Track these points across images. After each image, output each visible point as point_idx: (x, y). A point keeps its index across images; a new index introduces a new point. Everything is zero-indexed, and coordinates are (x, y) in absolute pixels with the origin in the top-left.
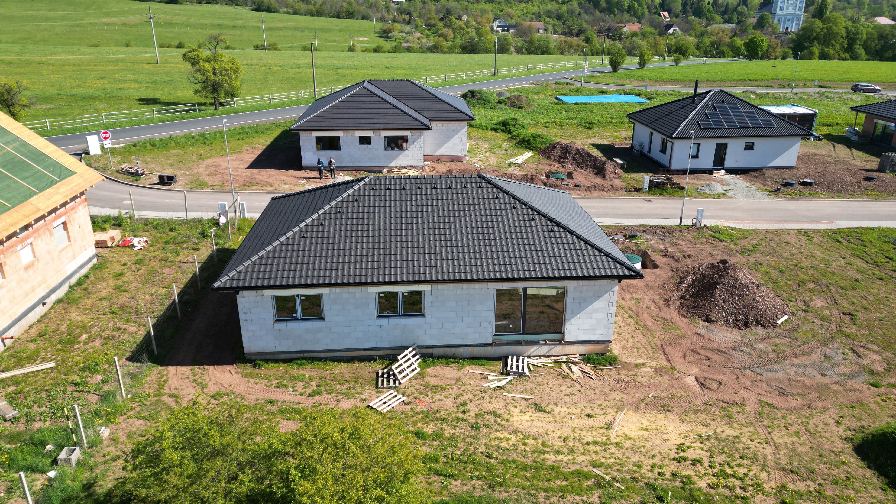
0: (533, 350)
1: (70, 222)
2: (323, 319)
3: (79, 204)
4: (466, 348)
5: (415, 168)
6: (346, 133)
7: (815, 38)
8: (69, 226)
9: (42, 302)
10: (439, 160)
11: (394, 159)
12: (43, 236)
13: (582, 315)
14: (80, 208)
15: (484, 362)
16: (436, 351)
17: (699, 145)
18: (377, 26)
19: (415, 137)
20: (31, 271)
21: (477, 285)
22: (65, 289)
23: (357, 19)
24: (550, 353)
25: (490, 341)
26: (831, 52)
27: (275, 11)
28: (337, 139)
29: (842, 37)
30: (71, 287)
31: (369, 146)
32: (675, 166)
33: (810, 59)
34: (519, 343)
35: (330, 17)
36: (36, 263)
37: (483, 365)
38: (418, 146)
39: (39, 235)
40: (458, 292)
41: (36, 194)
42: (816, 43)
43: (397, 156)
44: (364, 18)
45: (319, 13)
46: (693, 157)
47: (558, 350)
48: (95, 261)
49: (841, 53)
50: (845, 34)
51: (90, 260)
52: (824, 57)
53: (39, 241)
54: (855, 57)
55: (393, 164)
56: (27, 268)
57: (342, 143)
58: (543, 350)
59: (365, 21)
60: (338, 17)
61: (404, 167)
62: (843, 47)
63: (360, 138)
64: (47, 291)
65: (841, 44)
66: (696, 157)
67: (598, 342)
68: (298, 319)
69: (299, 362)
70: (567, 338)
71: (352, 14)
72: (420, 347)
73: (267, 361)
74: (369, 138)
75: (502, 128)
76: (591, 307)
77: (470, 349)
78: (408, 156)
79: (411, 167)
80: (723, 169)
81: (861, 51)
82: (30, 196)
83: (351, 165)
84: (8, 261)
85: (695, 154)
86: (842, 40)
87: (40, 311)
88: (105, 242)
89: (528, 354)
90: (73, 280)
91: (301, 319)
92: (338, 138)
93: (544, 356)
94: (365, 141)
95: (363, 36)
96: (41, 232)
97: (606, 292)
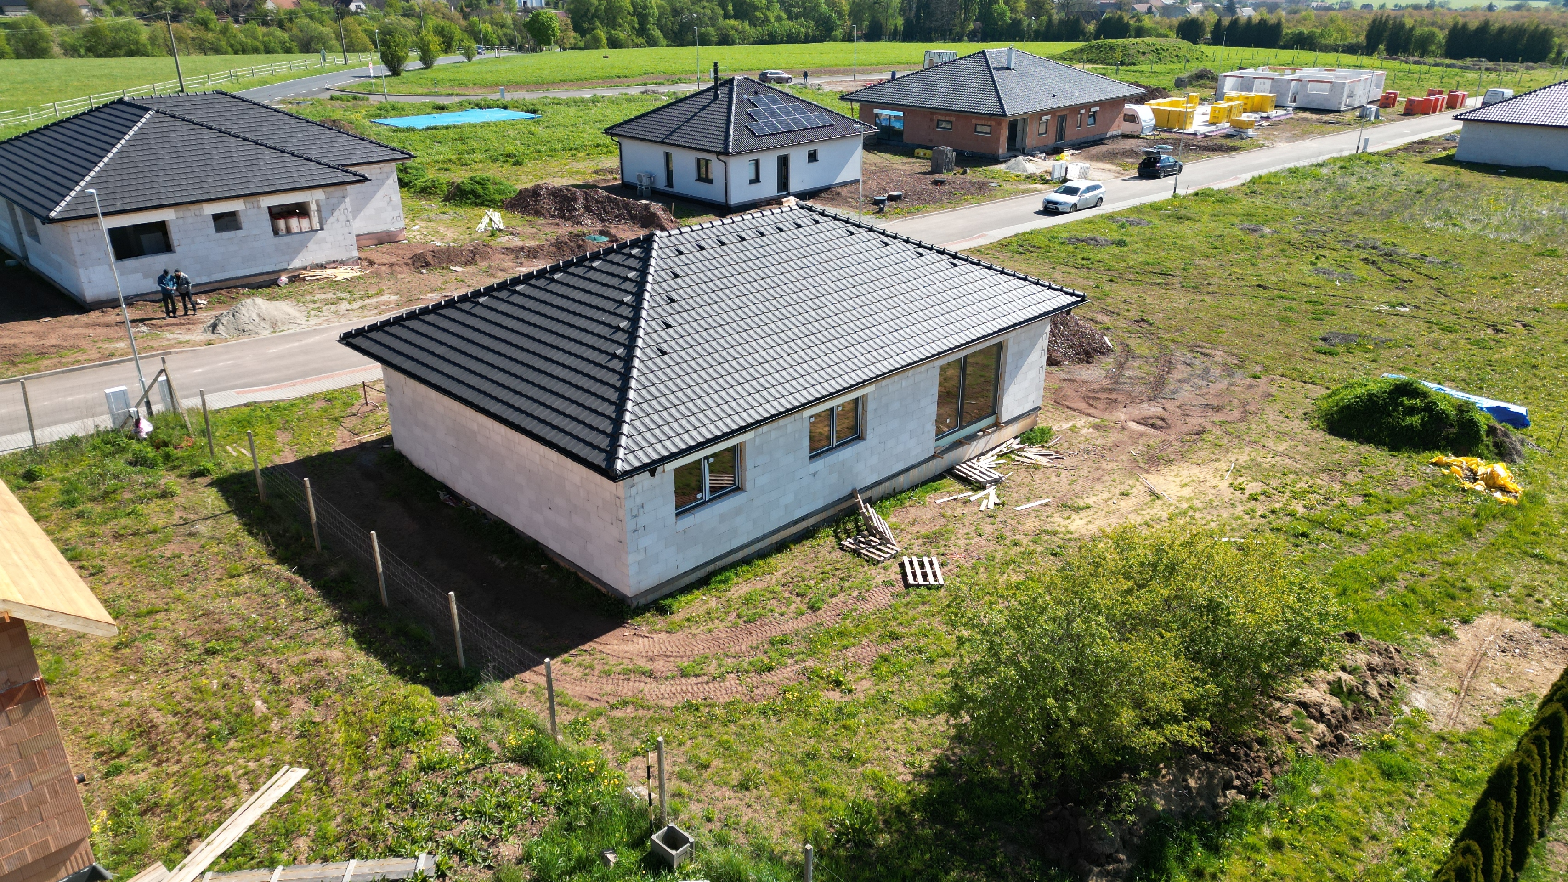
2: (743, 487)
5: (343, 263)
6: (182, 212)
7: (593, 16)
11: (296, 252)
17: (757, 162)
19: (334, 201)
26: (622, 36)
28: (161, 227)
29: (629, 13)
31: (239, 233)
32: (735, 199)
33: (597, 48)
38: (342, 218)
42: (598, 23)
43: (303, 245)
46: (752, 182)
49: (634, 37)
50: (631, 9)
52: (614, 44)
54: (652, 43)
55: (296, 263)
57: (175, 237)
61: (321, 266)
62: (634, 28)
63: (217, 217)
65: (630, 23)
66: (756, 180)
68: (706, 503)
74: (233, 214)
78: (324, 240)
80: (789, 194)
81: (657, 33)
83: (205, 279)
85: (753, 177)
86: (629, 18)
94: (227, 222)
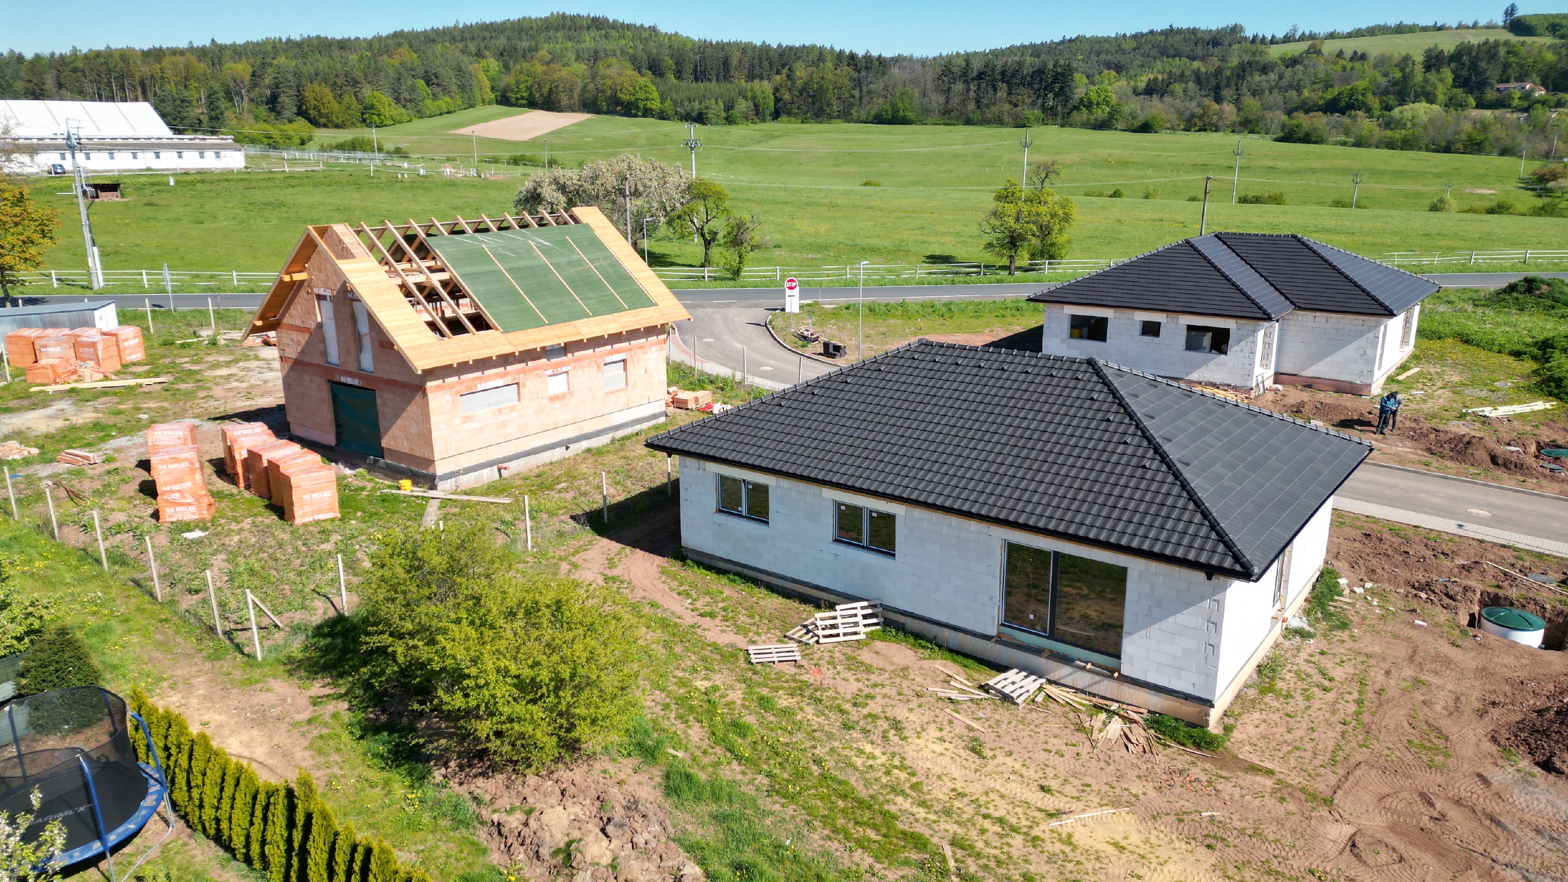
0: (1062, 672)
1: (633, 362)
2: (767, 523)
3: (652, 345)
4: (954, 633)
6: (1119, 313)
8: (629, 365)
9: (566, 444)
10: (1309, 384)
11: (1197, 367)
12: (587, 369)
13: (1155, 630)
14: (654, 349)
15: (970, 662)
16: (909, 622)
18: (1525, 167)
19: (1244, 331)
20: (558, 404)
21: (974, 525)
22: (605, 440)
23: (1488, 154)
24: (1094, 690)
25: (993, 631)
27: (1319, 141)
30: (613, 441)
31: (1155, 339)
34: (1038, 651)
35: (1428, 149)
36: (568, 396)
37: (966, 666)
38: (1246, 349)
39: (582, 367)
40: (944, 530)
41: (588, 316)
43: (1205, 363)
44: (1503, 152)
45: (1406, 144)
47: (1107, 687)
48: (662, 419)
51: (655, 416)
53: (580, 372)
55: (1195, 376)
56: (552, 399)
57: (1110, 330)
58: (1083, 679)
59: (1506, 158)
60: (1447, 150)
63: (1143, 323)
64: (577, 433)
67: (1187, 697)
68: (741, 516)
69: (731, 577)
70: (1126, 670)
71: (1479, 144)
72: (886, 608)
73: (699, 564)
74: (1158, 325)
75: (1536, 351)
76: (1171, 619)
77: (961, 635)
78: (1224, 364)
79: (1227, 386)
82: (579, 318)
84: (528, 383)
87: (559, 453)
88: (685, 402)
89: (1053, 676)
90: (620, 434)
91: (745, 517)
92: (1104, 321)
93: (1084, 692)
94: (1151, 329)
95: (1487, 185)
96: (585, 363)
97: (1203, 599)
